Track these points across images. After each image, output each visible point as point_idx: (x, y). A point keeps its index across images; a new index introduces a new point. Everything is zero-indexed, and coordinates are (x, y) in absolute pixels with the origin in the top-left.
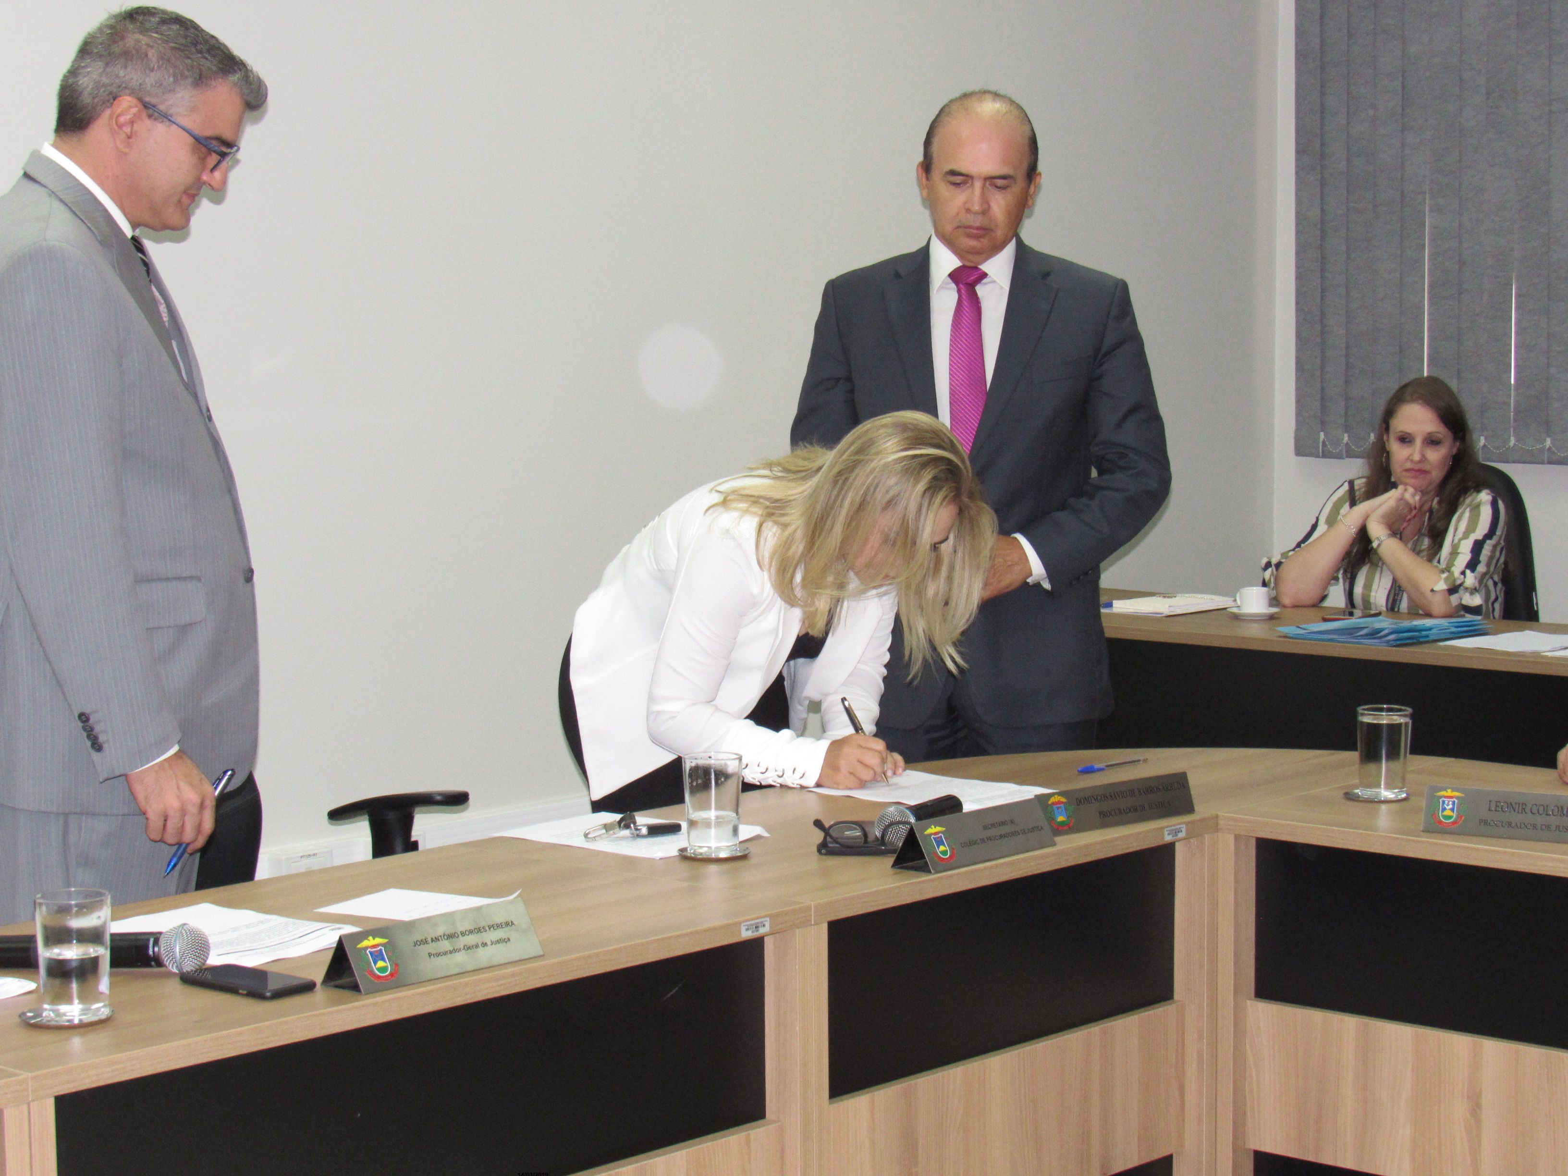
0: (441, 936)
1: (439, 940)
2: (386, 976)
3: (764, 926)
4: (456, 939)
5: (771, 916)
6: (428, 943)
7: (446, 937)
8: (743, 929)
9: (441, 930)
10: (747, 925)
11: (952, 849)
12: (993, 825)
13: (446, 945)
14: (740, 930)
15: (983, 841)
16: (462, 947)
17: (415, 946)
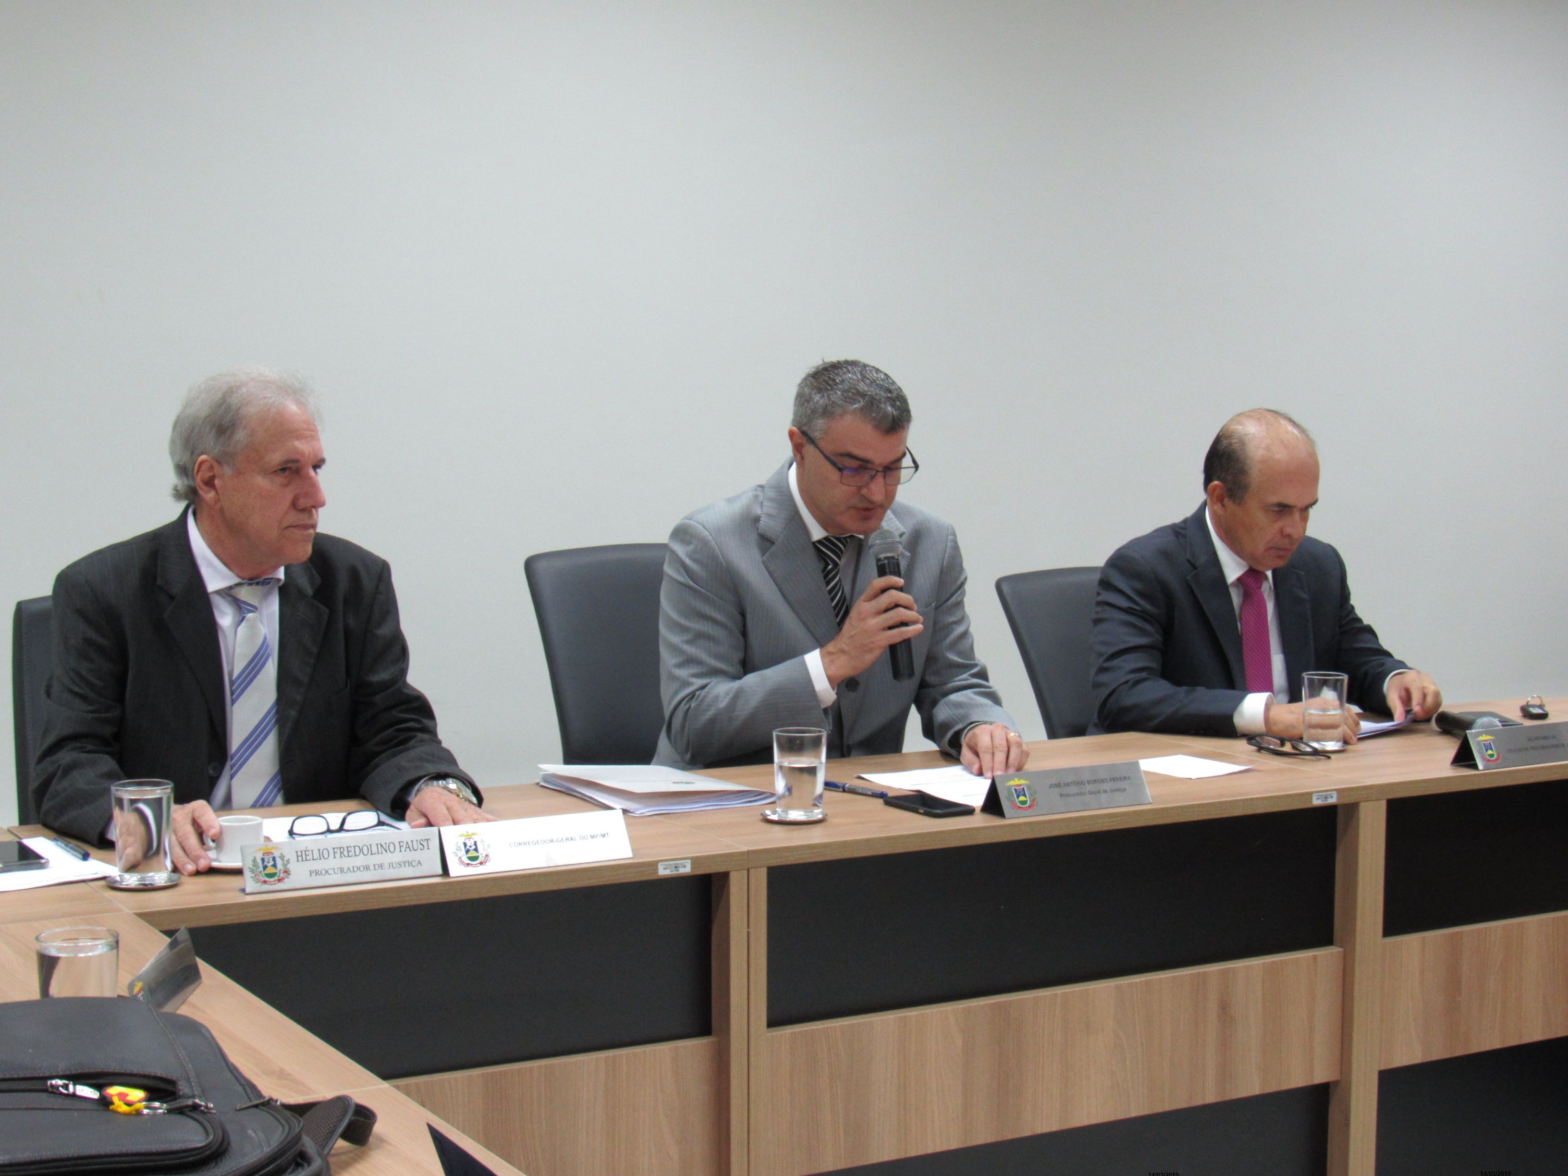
0: (1071, 783)
1: (1069, 785)
2: (1025, 808)
3: (1332, 797)
4: (1082, 786)
5: (1338, 791)
6: (1061, 787)
7: (1075, 784)
8: (1314, 797)
9: (1070, 779)
10: (1318, 796)
11: (1499, 754)
12: (1537, 738)
13: (1074, 789)
14: (1311, 799)
15: (1526, 749)
16: (1087, 792)
17: (1050, 788)
